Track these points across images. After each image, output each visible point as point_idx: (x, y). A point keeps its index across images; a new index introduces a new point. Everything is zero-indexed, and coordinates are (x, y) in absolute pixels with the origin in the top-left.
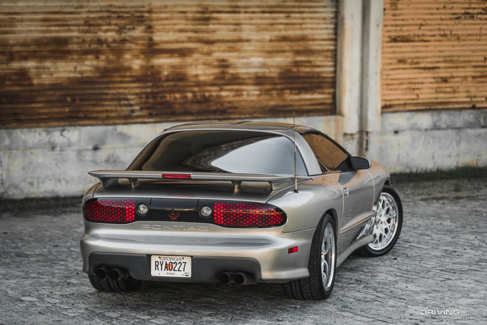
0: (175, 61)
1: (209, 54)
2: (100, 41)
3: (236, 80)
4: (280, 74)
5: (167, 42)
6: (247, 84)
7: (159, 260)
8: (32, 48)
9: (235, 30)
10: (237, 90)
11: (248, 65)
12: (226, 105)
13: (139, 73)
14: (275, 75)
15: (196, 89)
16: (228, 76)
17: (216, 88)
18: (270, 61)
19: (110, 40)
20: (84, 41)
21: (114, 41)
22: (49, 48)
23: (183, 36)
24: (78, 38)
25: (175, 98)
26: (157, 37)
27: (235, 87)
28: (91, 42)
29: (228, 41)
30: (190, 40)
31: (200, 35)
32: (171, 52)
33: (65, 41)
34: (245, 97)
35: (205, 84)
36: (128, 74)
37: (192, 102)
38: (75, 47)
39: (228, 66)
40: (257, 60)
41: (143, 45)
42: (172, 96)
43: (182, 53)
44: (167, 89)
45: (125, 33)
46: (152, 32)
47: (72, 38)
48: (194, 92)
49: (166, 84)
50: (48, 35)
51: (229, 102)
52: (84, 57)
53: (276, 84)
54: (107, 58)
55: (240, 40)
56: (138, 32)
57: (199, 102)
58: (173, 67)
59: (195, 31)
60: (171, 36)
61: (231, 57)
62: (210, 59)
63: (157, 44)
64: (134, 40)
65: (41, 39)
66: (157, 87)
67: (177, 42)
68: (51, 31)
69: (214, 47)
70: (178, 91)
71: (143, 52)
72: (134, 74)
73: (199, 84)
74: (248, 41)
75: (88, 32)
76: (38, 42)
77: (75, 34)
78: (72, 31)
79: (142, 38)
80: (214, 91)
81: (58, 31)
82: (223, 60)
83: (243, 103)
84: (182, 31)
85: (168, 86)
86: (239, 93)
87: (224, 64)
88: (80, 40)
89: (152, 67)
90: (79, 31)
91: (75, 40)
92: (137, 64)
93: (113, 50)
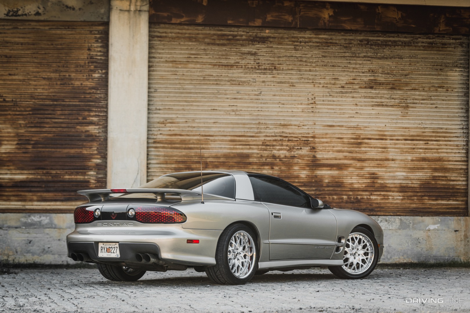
0: (335, 172)
1: (362, 168)
2: (274, 157)
3: (384, 188)
4: (421, 184)
5: (327, 159)
6: (393, 191)
7: (103, 246)
8: (222, 160)
9: (383, 152)
10: (384, 195)
11: (394, 178)
12: (374, 205)
13: (305, 180)
14: (416, 186)
15: (351, 193)
16: (377, 185)
17: (367, 193)
18: (412, 175)
19: (282, 156)
20: (262, 157)
21: (286, 157)
22: (235, 160)
23: (341, 155)
24: (258, 154)
25: (333, 198)
26: (319, 156)
27: (382, 193)
28: (268, 157)
29: (377, 160)
30: (346, 158)
31: (354, 155)
32: (331, 166)
33: (248, 156)
34: (390, 201)
35: (358, 190)
36: (297, 181)
37: (347, 202)
38: (255, 160)
39: (377, 178)
40: (401, 174)
41: (308, 160)
42: (331, 197)
43: (340, 167)
44: (327, 192)
45: (294, 152)
46: (315, 152)
47: (253, 153)
48: (348, 195)
49: (326, 189)
50: (234, 151)
51: (377, 203)
52: (262, 167)
53: (418, 192)
54: (280, 168)
55: (387, 160)
56: (305, 151)
57: (353, 203)
58: (333, 177)
59: (350, 152)
60: (331, 155)
61: (380, 171)
62: (362, 172)
63: (319, 160)
64: (301, 157)
65: (229, 153)
66: (320, 191)
67: (336, 159)
68: (236, 149)
69: (365, 164)
70: (336, 194)
71: (308, 166)
72: (301, 181)
73: (353, 190)
74: (393, 160)
75: (266, 150)
76: (226, 156)
77: (255, 151)
78: (253, 149)
79: (308, 156)
80: (365, 195)
81: (242, 149)
82: (373, 174)
83: (389, 205)
84: (339, 151)
85: (328, 190)
86: (386, 197)
87: (374, 176)
88: (259, 156)
89: (316, 176)
90: (258, 149)
91: (255, 155)
92: (304, 174)
93: (284, 163)
